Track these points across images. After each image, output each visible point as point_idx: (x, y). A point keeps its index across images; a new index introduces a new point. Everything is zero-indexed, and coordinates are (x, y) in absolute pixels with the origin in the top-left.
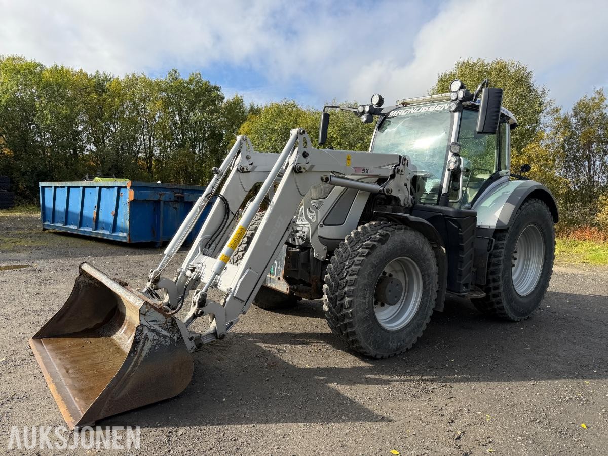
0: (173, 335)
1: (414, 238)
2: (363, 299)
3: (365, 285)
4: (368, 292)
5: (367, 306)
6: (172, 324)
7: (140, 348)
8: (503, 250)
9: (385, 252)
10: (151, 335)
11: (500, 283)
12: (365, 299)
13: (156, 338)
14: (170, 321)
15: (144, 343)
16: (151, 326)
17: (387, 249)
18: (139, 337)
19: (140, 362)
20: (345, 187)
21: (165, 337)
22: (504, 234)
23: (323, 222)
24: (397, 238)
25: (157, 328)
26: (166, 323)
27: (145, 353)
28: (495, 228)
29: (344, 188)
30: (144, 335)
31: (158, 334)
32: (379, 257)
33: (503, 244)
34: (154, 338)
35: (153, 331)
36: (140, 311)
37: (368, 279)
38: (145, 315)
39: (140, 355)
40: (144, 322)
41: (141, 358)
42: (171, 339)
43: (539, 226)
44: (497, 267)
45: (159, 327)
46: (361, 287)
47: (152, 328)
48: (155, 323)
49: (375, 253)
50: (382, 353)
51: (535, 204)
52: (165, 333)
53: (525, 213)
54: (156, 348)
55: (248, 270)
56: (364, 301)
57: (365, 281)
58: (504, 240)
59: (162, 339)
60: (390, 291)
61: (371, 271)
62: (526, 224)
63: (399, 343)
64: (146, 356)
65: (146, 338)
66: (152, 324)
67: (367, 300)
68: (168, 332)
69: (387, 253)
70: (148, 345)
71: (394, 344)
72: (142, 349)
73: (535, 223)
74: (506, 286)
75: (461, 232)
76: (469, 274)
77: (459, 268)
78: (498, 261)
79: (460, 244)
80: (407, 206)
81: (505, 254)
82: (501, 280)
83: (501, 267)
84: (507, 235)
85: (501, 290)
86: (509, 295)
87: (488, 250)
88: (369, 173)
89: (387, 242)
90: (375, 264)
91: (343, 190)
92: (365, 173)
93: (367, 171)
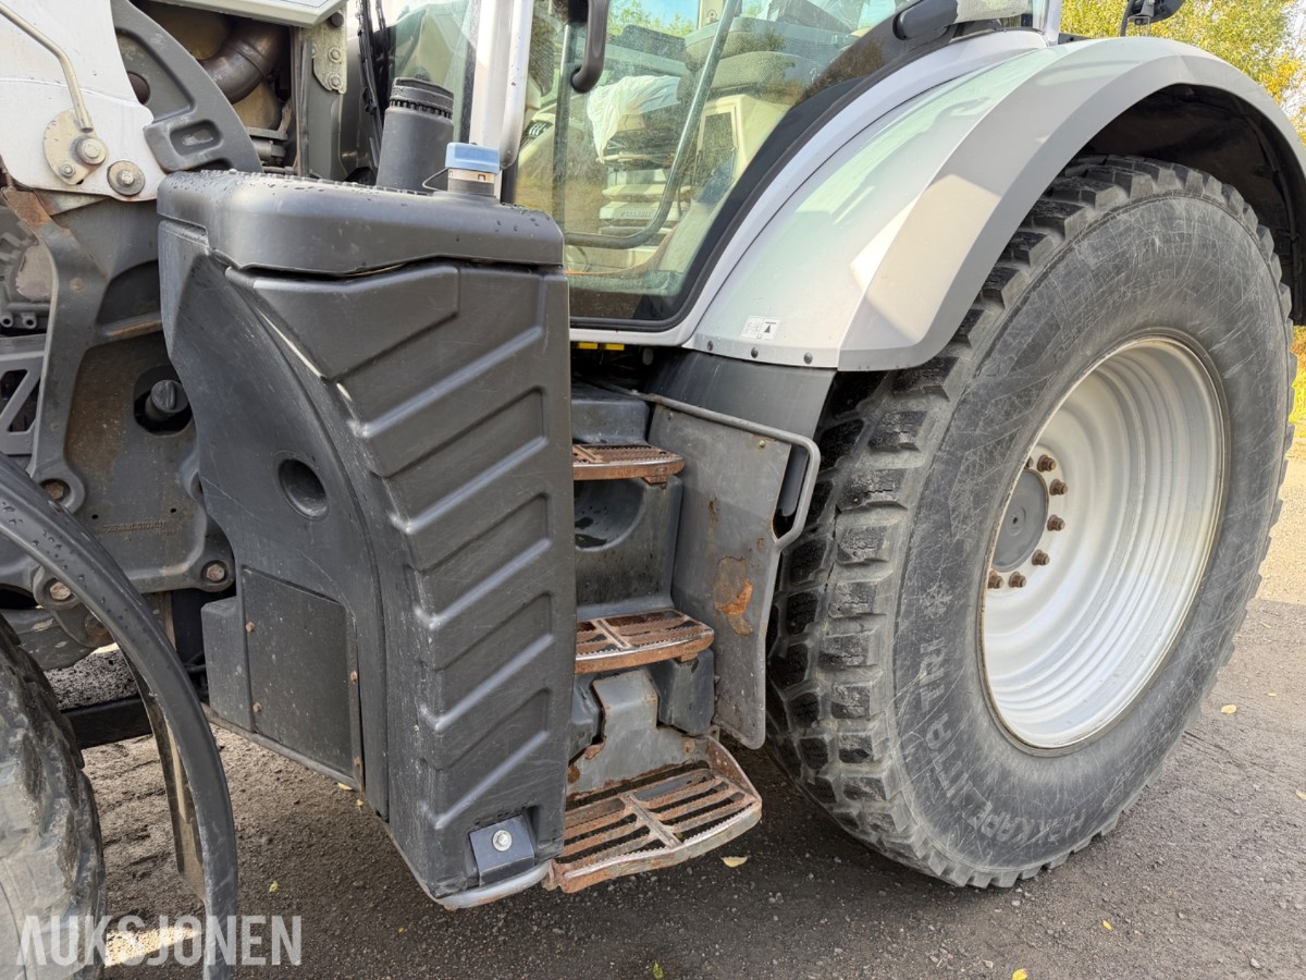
8: (892, 519)
11: (873, 726)
22: (914, 405)
28: (833, 362)
33: (899, 475)
43: (1200, 346)
44: (854, 627)
51: (1180, 205)
53: (1092, 262)
58: (910, 447)
62: (1107, 334)
73: (1173, 328)
74: (930, 735)
75: (365, 418)
76: (541, 738)
77: (424, 710)
78: (860, 589)
79: (395, 519)
80: (99, 185)
81: (917, 538)
82: (889, 712)
83: (880, 632)
84: (939, 412)
85: (887, 764)
86: (953, 781)
87: (782, 523)
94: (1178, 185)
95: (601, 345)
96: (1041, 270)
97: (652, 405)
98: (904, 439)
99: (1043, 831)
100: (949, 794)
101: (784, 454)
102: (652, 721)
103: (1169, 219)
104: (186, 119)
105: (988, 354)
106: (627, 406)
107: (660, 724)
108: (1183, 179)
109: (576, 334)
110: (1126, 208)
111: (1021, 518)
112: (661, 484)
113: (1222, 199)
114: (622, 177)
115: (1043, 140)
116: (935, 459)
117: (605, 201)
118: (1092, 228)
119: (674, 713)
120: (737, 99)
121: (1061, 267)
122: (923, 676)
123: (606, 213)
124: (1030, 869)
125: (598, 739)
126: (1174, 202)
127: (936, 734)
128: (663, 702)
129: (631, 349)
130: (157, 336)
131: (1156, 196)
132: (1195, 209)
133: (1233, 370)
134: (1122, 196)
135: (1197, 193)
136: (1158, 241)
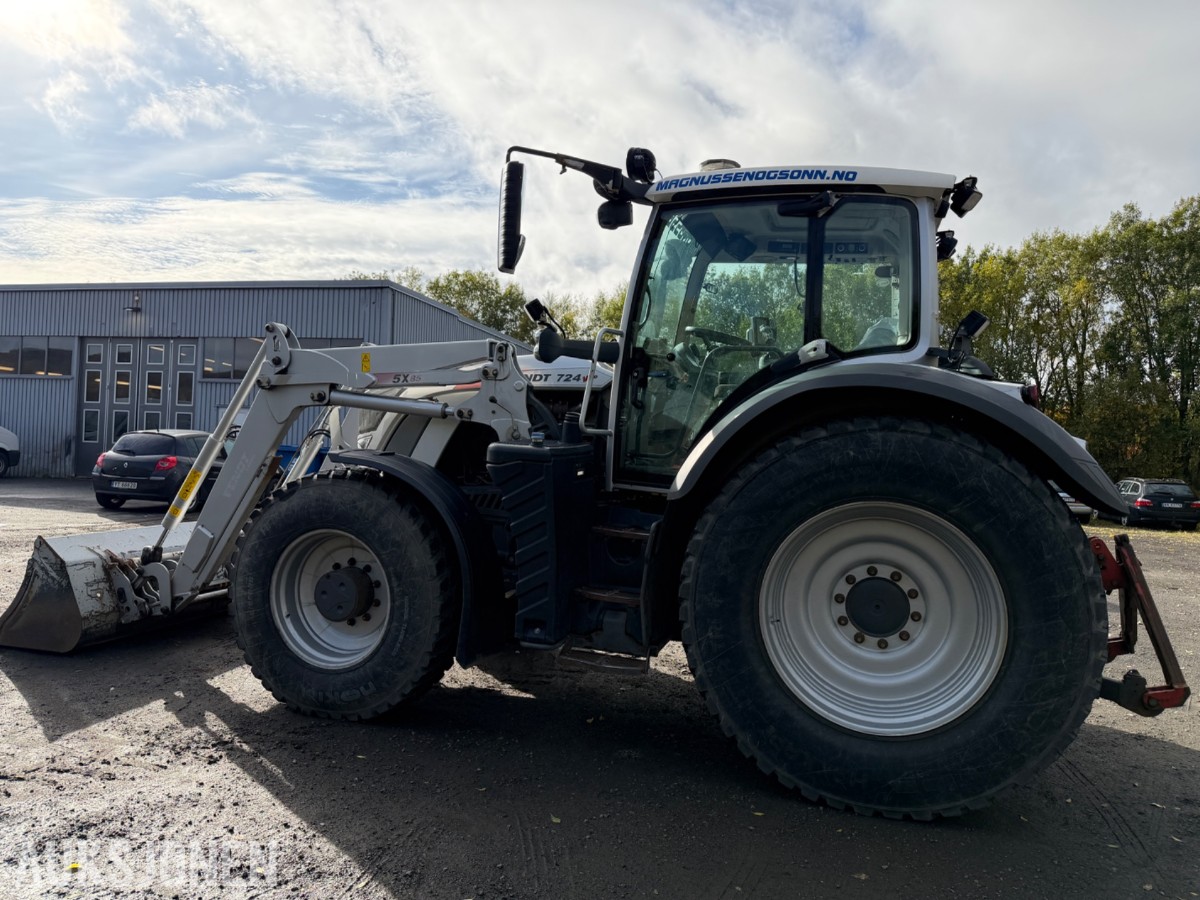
0: (62, 579)
1: (355, 495)
2: (243, 589)
3: (246, 566)
6: (61, 567)
9: (283, 515)
10: (41, 573)
12: (246, 591)
13: (45, 577)
14: (60, 563)
15: (35, 579)
16: (42, 563)
17: (287, 509)
18: (31, 571)
19: (30, 599)
21: (53, 579)
24: (313, 493)
26: (56, 564)
27: (35, 592)
29: (397, 415)
30: (35, 570)
31: (48, 573)
35: (43, 569)
36: (34, 543)
37: (250, 556)
38: (39, 549)
39: (30, 591)
40: (37, 558)
41: (32, 595)
42: (59, 584)
45: (49, 566)
46: (241, 568)
47: (43, 566)
48: (47, 561)
49: (267, 515)
52: (53, 574)
54: (44, 589)
55: (199, 528)
57: (247, 560)
59: (50, 581)
60: (324, 593)
61: (257, 545)
63: (321, 694)
64: (36, 594)
65: (37, 575)
67: (250, 593)
68: (57, 575)
69: (286, 516)
70: (38, 583)
71: (310, 690)
72: (32, 585)
76: (546, 599)
88: (410, 382)
89: (291, 498)
90: (263, 531)
91: (396, 418)
92: (400, 382)
93: (406, 377)
94: (875, 426)
96: (764, 465)
100: (742, 706)
102: (623, 631)
103: (865, 442)
107: (626, 633)
110: (825, 438)
111: (881, 605)
118: (798, 448)
121: (778, 465)
122: (710, 634)
125: (600, 629)
126: (872, 435)
128: (626, 624)
131: (852, 432)
132: (894, 437)
133: (978, 527)
134: (823, 433)
135: (894, 429)
136: (852, 453)
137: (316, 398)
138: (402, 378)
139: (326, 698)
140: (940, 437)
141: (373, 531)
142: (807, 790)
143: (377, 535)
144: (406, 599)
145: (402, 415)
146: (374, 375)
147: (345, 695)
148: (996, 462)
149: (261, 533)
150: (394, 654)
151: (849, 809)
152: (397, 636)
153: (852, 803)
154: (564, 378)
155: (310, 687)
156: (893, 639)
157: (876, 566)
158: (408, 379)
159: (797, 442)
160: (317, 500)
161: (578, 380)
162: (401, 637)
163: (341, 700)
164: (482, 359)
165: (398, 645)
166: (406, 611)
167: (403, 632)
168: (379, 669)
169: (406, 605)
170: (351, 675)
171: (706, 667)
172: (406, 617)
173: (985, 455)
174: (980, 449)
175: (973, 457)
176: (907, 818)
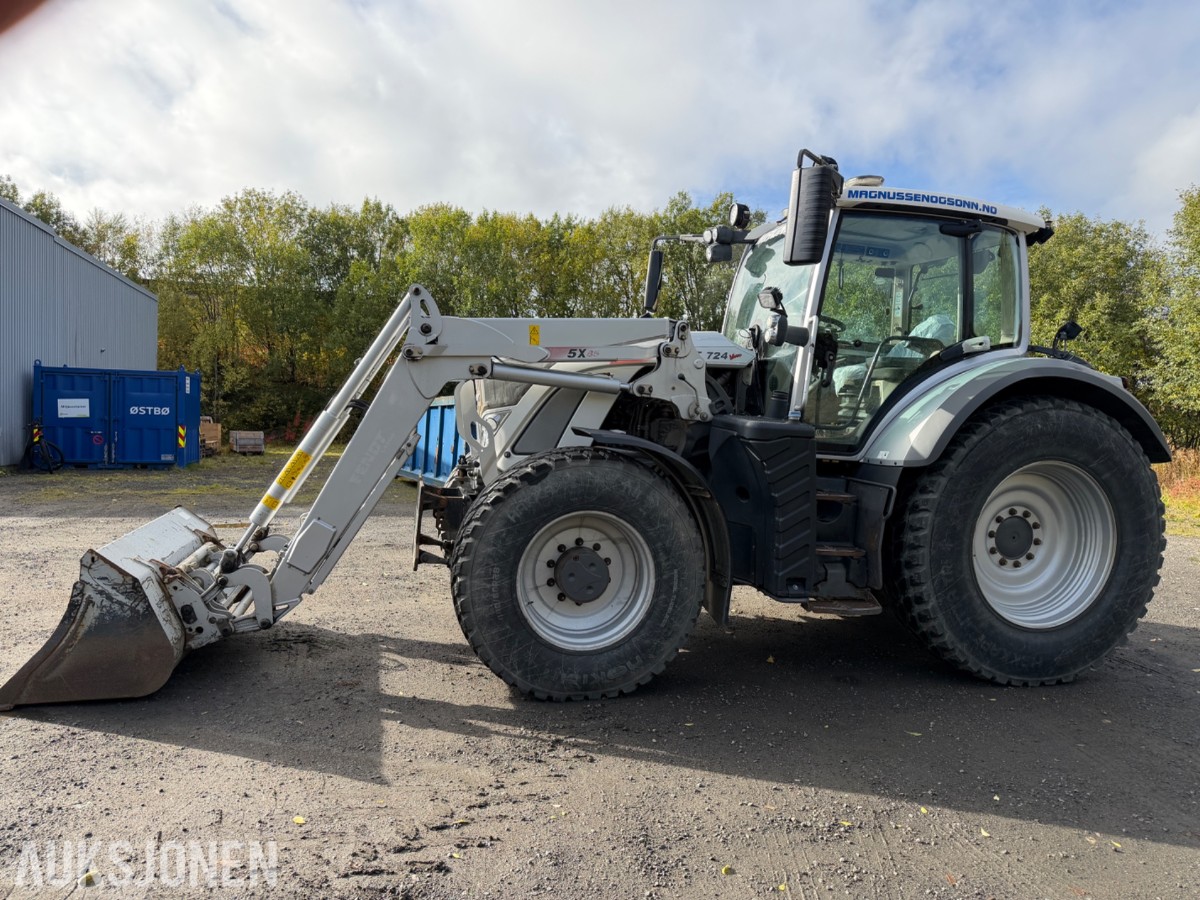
0: (136, 603)
1: (618, 476)
2: (485, 581)
3: (489, 556)
4: (496, 570)
5: (495, 596)
6: (134, 587)
7: (79, 614)
8: (926, 515)
9: (537, 499)
10: (97, 599)
11: (924, 589)
12: (490, 582)
13: (106, 603)
14: (131, 582)
15: (86, 608)
16: (98, 585)
17: (542, 492)
18: (79, 598)
19: (80, 635)
20: (552, 386)
21: (121, 604)
22: (934, 479)
23: (513, 448)
24: (571, 474)
25: (109, 589)
26: (123, 584)
27: (89, 624)
28: (902, 464)
29: (547, 388)
30: (86, 596)
31: (109, 598)
32: (521, 507)
33: (927, 500)
34: (104, 604)
35: (101, 593)
36: (81, 561)
37: (494, 545)
38: (90, 568)
39: (80, 624)
40: (87, 578)
41: (82, 631)
42: (132, 609)
44: (914, 551)
45: (113, 588)
46: (480, 560)
47: (100, 588)
48: (106, 582)
49: (515, 500)
50: (547, 690)
51: (1052, 412)
52: (121, 598)
53: (1006, 433)
54: (107, 618)
55: (314, 521)
56: (488, 586)
57: (490, 550)
58: (932, 492)
59: (116, 607)
60: (572, 575)
61: (502, 532)
62: (1019, 460)
63: (585, 676)
64: (90, 627)
65: (90, 602)
66: (100, 582)
67: (495, 585)
68: (127, 597)
69: (540, 500)
70: (93, 613)
71: (571, 675)
72: (83, 616)
73: (1063, 457)
74: (948, 597)
75: (768, 469)
76: (807, 559)
77: (777, 545)
78: (916, 538)
79: (773, 494)
80: (698, 418)
81: (936, 523)
82: (929, 583)
83: (924, 552)
84: (943, 481)
85: (931, 604)
86: (963, 619)
87: (885, 513)
88: (587, 357)
89: (544, 481)
90: (512, 519)
91: (549, 391)
92: (576, 358)
93: (582, 353)
94: (1050, 405)
95: (831, 460)
96: (981, 436)
97: (848, 482)
98: (930, 489)
99: (1017, 659)
100: (961, 624)
101: (887, 491)
102: (844, 579)
103: (1046, 418)
104: (718, 400)
105: (961, 463)
106: (840, 481)
107: (847, 581)
108: (1053, 403)
109: (819, 456)
110: (1021, 415)
111: (1016, 536)
112: (849, 504)
113: (1080, 409)
114: (847, 400)
115: (971, 398)
116: (941, 496)
117: (841, 408)
118: (1004, 422)
119: (851, 578)
120: (881, 382)
121: (991, 436)
122: (943, 572)
123: (840, 413)
124: (1015, 679)
125: (825, 580)
126: (1049, 412)
127: (951, 597)
128: (848, 573)
129: (841, 462)
130: (707, 455)
131: (1039, 410)
132: (1063, 413)
133: (1106, 476)
134: (1019, 411)
135: (1062, 408)
136: (1039, 426)
137: (476, 371)
138: (578, 353)
139: (591, 679)
140: (1088, 414)
141: (641, 510)
142: (1001, 678)
143: (645, 513)
144: (676, 571)
145: (555, 388)
146: (547, 348)
147: (612, 673)
148: (1117, 430)
149: (509, 520)
150: (662, 625)
151: (1025, 685)
152: (666, 608)
153: (1026, 679)
154: (713, 355)
155: (571, 672)
156: (1022, 560)
157: (1015, 508)
158: (585, 354)
159: (1003, 418)
160: (578, 482)
161: (726, 357)
162: (670, 608)
163: (607, 679)
164: (663, 337)
165: (667, 616)
166: (676, 583)
167: (672, 604)
168: (647, 642)
169: (676, 577)
170: (616, 653)
171: (937, 598)
172: (675, 589)
173: (1112, 427)
174: (1108, 422)
175: (1105, 427)
176: (1059, 682)
